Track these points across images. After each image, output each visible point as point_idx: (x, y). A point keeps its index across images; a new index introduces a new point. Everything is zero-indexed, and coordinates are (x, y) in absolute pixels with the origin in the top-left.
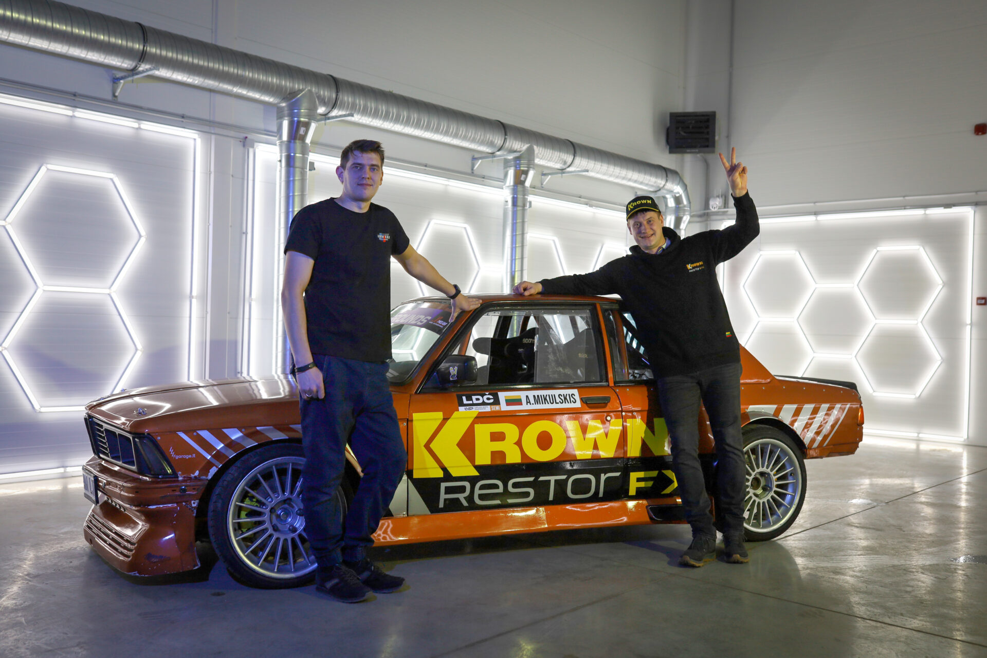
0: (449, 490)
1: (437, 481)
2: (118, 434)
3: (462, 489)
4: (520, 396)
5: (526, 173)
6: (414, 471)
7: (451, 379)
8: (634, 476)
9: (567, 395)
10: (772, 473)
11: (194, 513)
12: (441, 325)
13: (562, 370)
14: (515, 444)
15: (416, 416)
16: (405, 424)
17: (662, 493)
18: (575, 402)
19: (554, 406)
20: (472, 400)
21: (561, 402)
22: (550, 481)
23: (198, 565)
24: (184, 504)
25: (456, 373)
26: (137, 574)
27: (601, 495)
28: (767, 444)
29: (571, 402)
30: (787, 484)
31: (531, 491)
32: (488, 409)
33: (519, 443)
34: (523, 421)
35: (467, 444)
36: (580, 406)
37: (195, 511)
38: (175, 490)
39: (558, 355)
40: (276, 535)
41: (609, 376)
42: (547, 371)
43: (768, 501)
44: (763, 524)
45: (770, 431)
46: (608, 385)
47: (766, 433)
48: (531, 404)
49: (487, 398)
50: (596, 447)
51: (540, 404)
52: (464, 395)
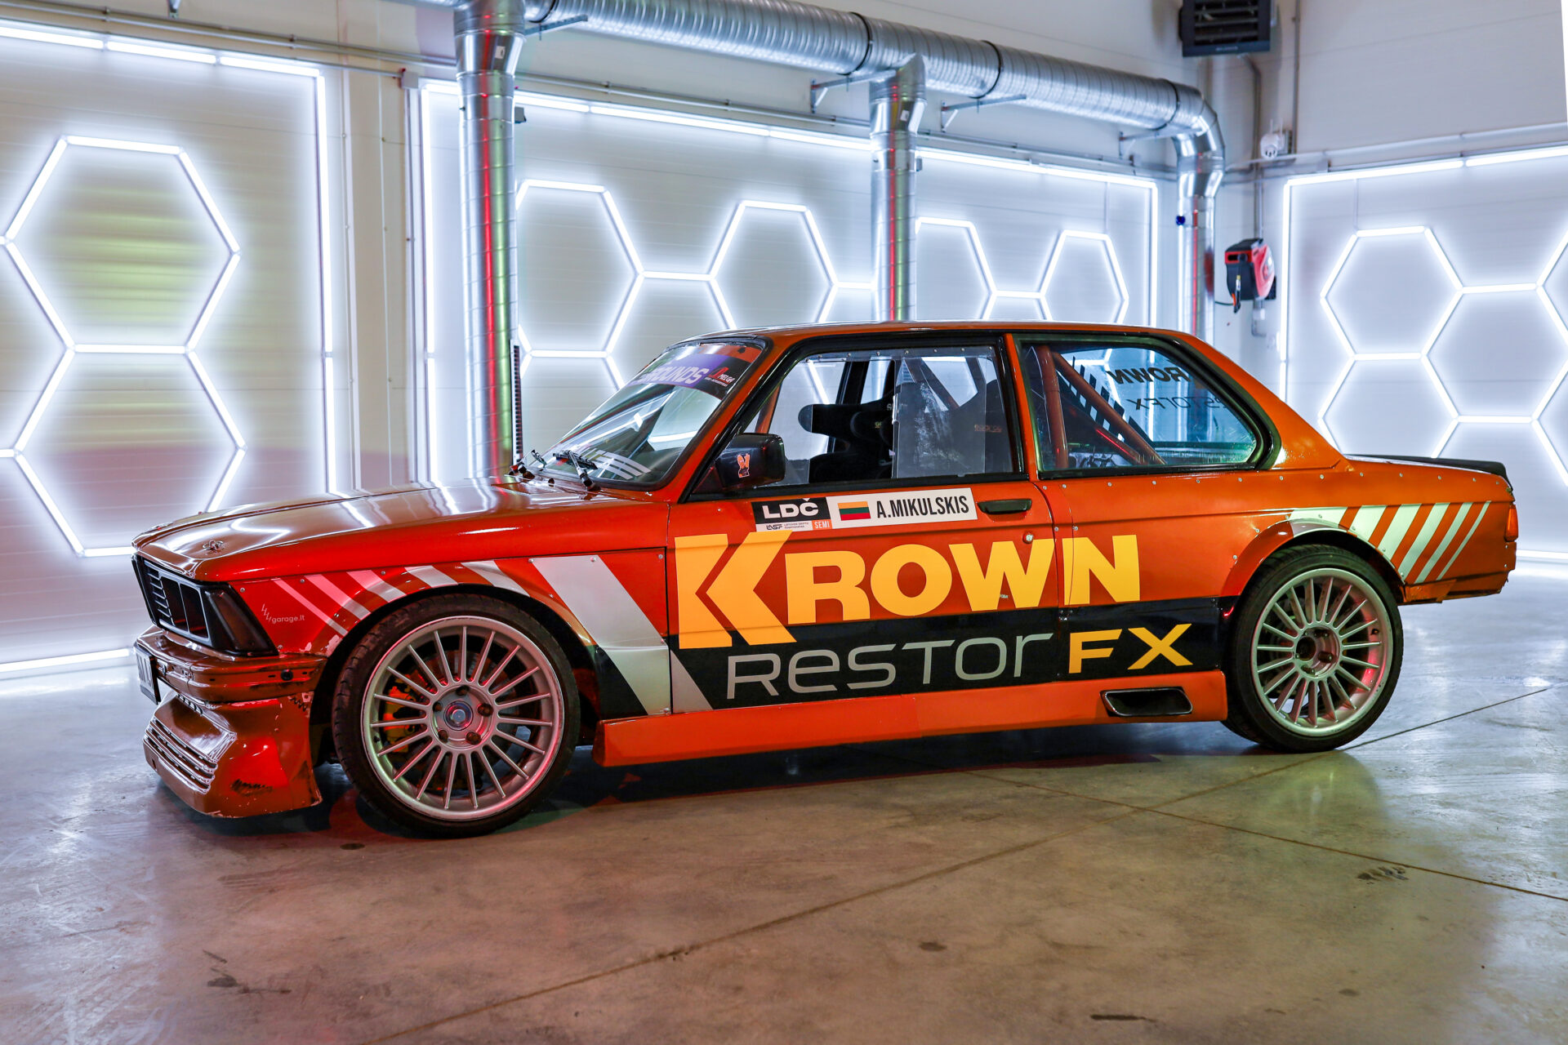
0: (742, 669)
1: (721, 654)
2: (181, 585)
3: (766, 667)
4: (866, 503)
5: (910, 107)
6: (680, 637)
7: (740, 476)
8: (1077, 639)
9: (951, 498)
10: (1336, 630)
11: (307, 714)
12: (725, 382)
13: (942, 455)
14: (858, 586)
15: (680, 542)
16: (661, 556)
17: (1130, 668)
18: (967, 511)
19: (929, 519)
20: (779, 511)
21: (941, 510)
22: (923, 650)
23: (318, 800)
24: (290, 698)
25: (747, 466)
26: (221, 815)
27: (1018, 673)
28: (1326, 578)
29: (959, 512)
30: (1366, 649)
31: (891, 668)
32: (808, 526)
33: (865, 585)
34: (871, 544)
35: (772, 589)
36: (976, 518)
37: (309, 710)
38: (273, 676)
39: (935, 428)
40: (446, 747)
41: (1031, 462)
42: (915, 457)
43: (1329, 679)
44: (1319, 720)
45: (1332, 553)
46: (1028, 480)
47: (1323, 557)
48: (887, 515)
49: (807, 507)
50: (1005, 588)
51: (903, 515)
52: (765, 503)
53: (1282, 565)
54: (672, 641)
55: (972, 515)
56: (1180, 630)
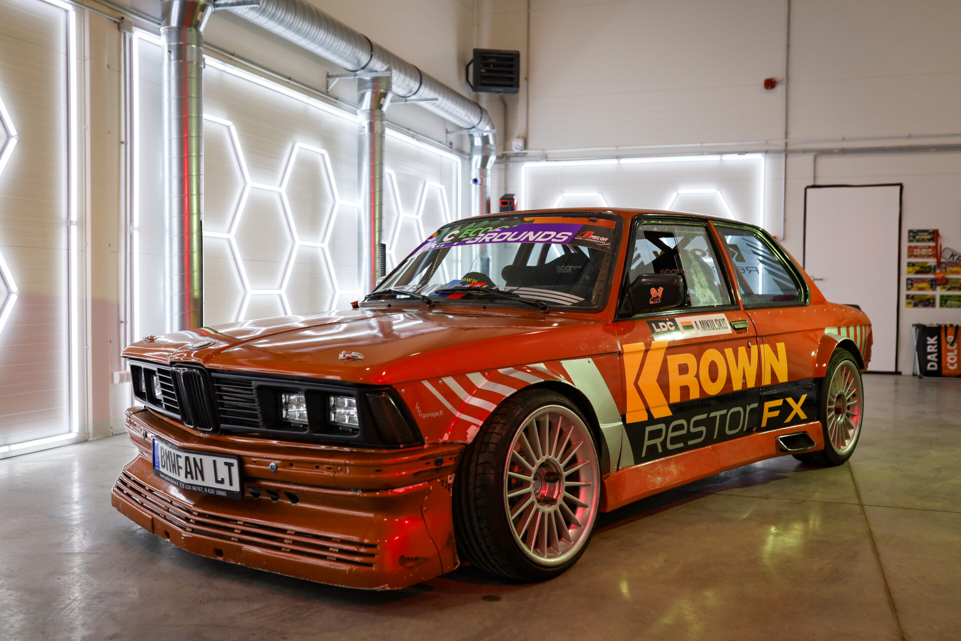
0: (649, 436)
1: (643, 425)
3: (659, 433)
4: (690, 322)
5: (384, 95)
6: (626, 415)
7: (651, 302)
9: (720, 320)
10: (845, 395)
11: (451, 493)
13: (705, 293)
14: (695, 376)
15: (625, 348)
16: (618, 358)
17: (785, 422)
18: (727, 328)
19: (715, 332)
20: (659, 326)
21: (718, 327)
22: (716, 416)
23: (457, 564)
24: (439, 480)
25: (660, 295)
26: (388, 589)
27: (746, 428)
29: (724, 328)
32: (672, 337)
33: (698, 376)
34: (697, 349)
35: (664, 382)
36: (730, 332)
37: (452, 489)
38: (429, 463)
39: (699, 276)
41: (739, 299)
43: (843, 423)
44: (842, 445)
45: (847, 352)
46: (741, 309)
47: (845, 354)
48: (700, 330)
49: (670, 325)
50: (744, 376)
51: (706, 330)
52: (652, 322)
56: (804, 398)
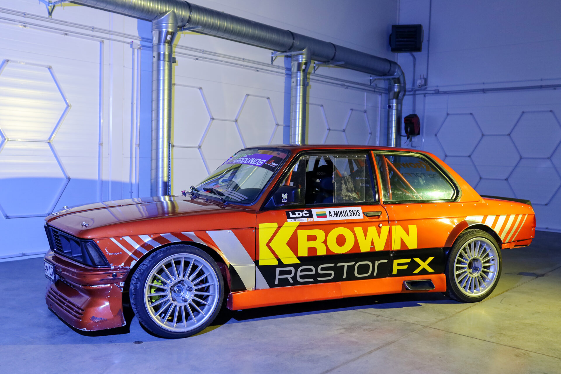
2: (70, 238)
4: (325, 211)
5: (306, 64)
6: (259, 261)
7: (283, 201)
8: (396, 262)
9: (354, 210)
10: (481, 259)
12: (274, 165)
13: (350, 194)
14: (322, 242)
15: (260, 225)
16: (254, 231)
18: (360, 215)
19: (347, 218)
20: (295, 214)
21: (351, 215)
23: (124, 324)
24: (115, 284)
25: (286, 198)
26: (86, 330)
27: (375, 274)
28: (478, 241)
29: (357, 216)
30: (489, 266)
31: (332, 273)
32: (305, 220)
33: (325, 242)
39: (348, 184)
40: (175, 303)
41: (381, 198)
42: (341, 195)
43: (478, 276)
44: (475, 291)
45: (480, 232)
46: (380, 204)
47: (477, 234)
48: (333, 216)
49: (305, 213)
50: (372, 244)
51: (338, 216)
52: (290, 212)
53: (464, 236)
54: (257, 262)
55: (362, 217)
56: (430, 259)
